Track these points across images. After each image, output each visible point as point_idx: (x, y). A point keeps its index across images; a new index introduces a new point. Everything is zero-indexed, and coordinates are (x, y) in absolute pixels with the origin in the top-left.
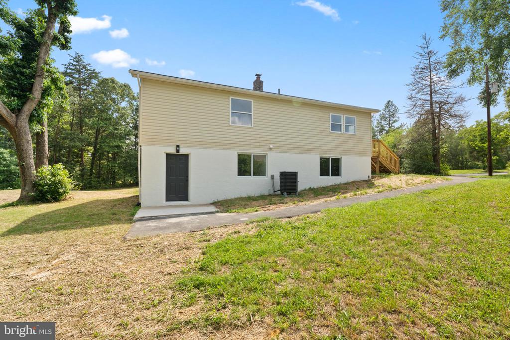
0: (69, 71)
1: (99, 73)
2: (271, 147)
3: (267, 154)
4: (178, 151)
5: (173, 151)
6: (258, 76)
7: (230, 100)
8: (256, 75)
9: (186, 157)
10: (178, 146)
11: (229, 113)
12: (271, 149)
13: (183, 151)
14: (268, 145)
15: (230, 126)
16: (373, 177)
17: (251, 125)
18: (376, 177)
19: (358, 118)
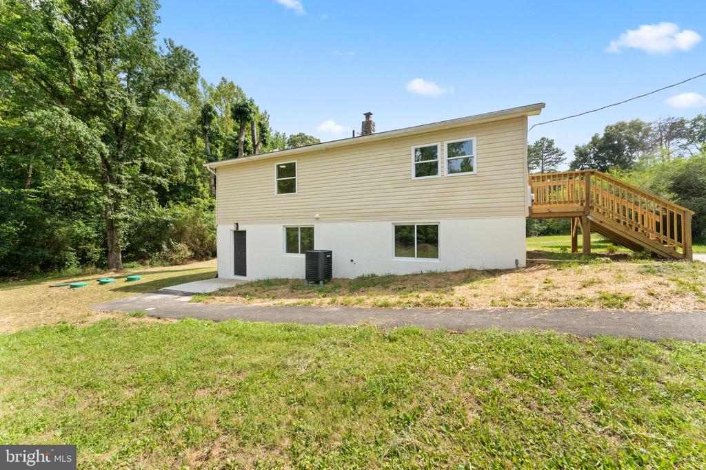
2: (317, 216)
3: (316, 226)
4: (237, 228)
5: (234, 228)
6: (368, 115)
7: (276, 166)
8: (366, 114)
9: (244, 233)
10: (237, 223)
11: (275, 182)
12: (317, 219)
14: (314, 213)
15: (276, 197)
16: (533, 262)
17: (295, 192)
18: (539, 264)
19: (479, 138)
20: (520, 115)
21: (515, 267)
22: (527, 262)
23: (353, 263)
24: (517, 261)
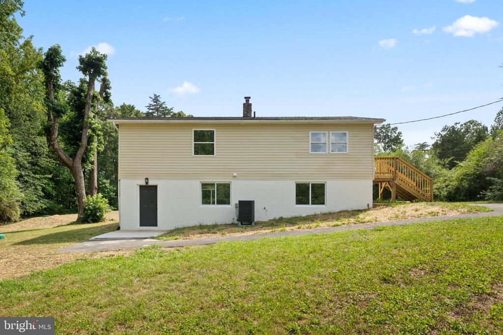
0: (151, 111)
1: (172, 109)
2: (235, 174)
3: (231, 182)
4: (147, 183)
5: (143, 183)
6: (247, 99)
7: (193, 132)
8: (245, 98)
9: (155, 187)
10: (147, 179)
11: (192, 144)
12: (235, 177)
13: (151, 183)
14: (232, 172)
15: (193, 157)
16: (376, 205)
17: (213, 154)
18: (379, 206)
19: (350, 132)
20: (371, 123)
21: (367, 208)
22: (373, 205)
23: (265, 210)
24: (368, 205)
